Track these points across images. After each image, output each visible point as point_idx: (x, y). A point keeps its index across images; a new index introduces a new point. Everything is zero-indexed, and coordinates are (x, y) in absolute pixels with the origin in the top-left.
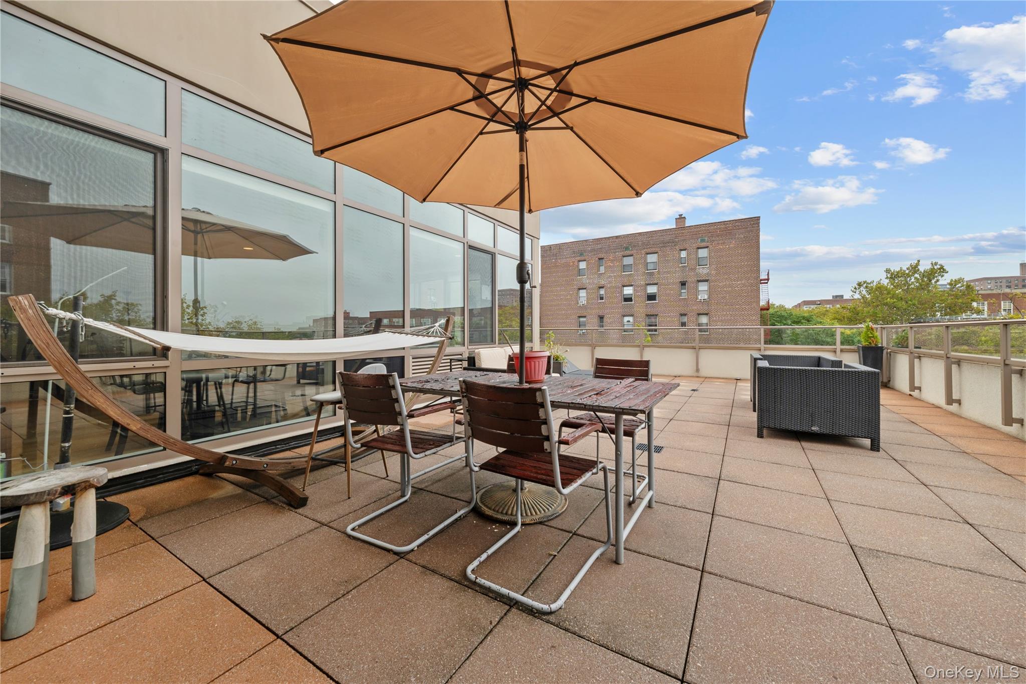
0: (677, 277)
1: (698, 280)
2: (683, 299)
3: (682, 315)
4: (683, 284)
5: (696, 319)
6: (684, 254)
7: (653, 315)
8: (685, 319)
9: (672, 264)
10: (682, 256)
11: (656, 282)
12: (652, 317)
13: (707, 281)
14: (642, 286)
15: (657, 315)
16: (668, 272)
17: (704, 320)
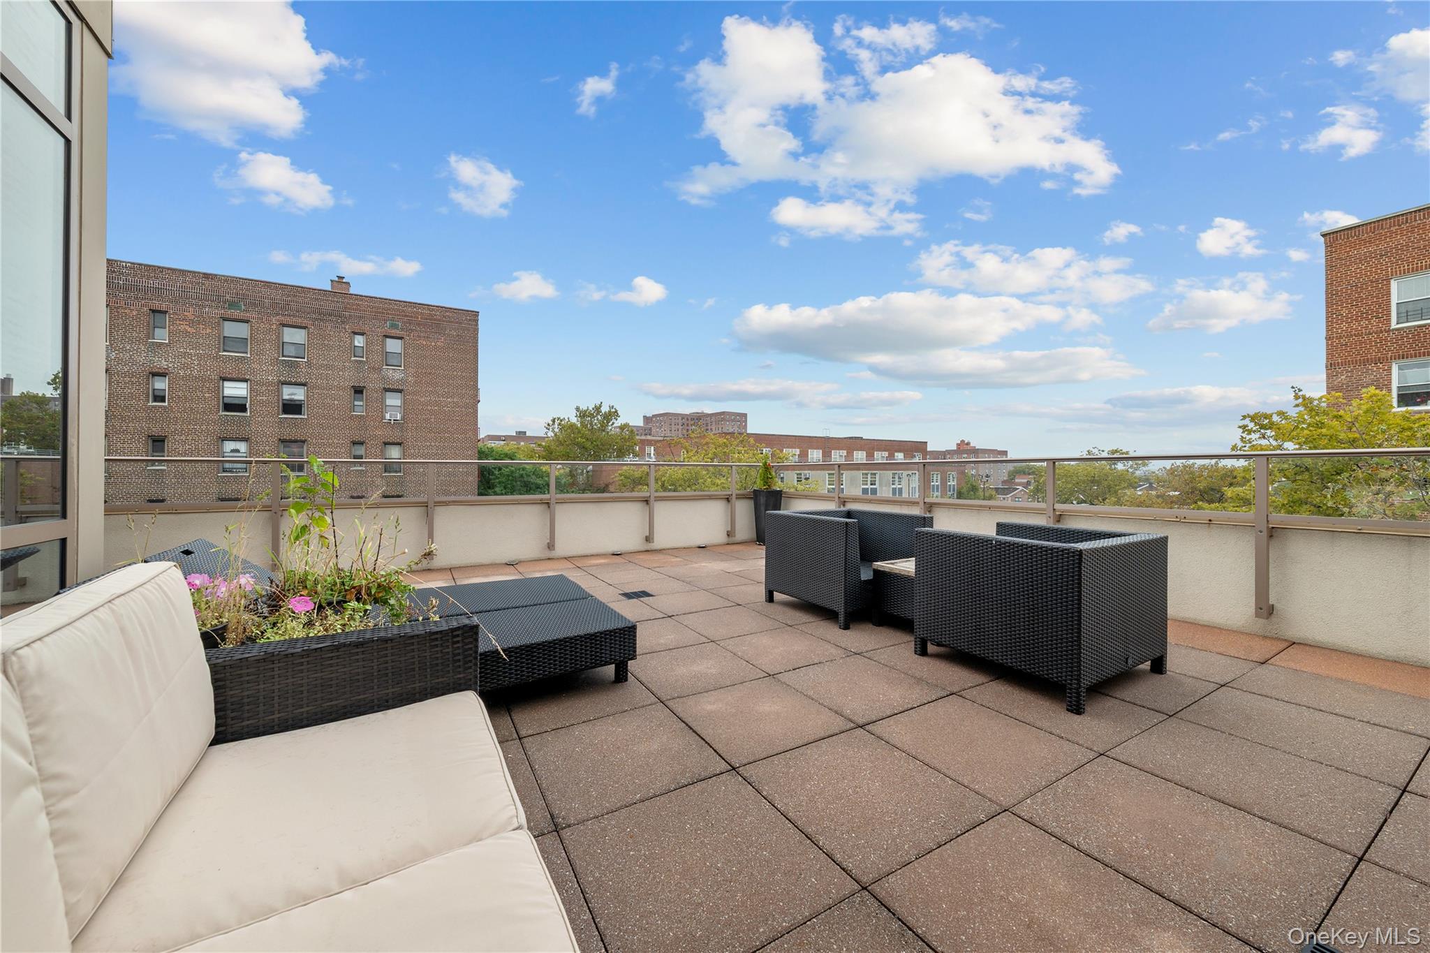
0: (349, 378)
1: (384, 388)
2: (357, 416)
3: (354, 443)
4: (358, 391)
5: (382, 451)
6: (359, 341)
7: (296, 441)
8: (360, 450)
9: (336, 353)
10: (357, 344)
11: (303, 380)
12: (293, 445)
13: (400, 391)
14: (270, 384)
15: (304, 442)
16: (328, 367)
17: (394, 453)
